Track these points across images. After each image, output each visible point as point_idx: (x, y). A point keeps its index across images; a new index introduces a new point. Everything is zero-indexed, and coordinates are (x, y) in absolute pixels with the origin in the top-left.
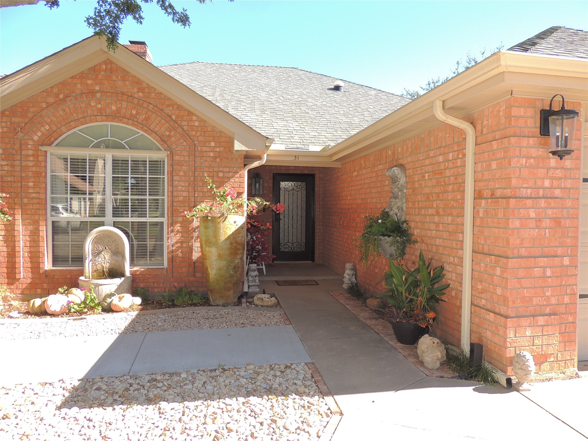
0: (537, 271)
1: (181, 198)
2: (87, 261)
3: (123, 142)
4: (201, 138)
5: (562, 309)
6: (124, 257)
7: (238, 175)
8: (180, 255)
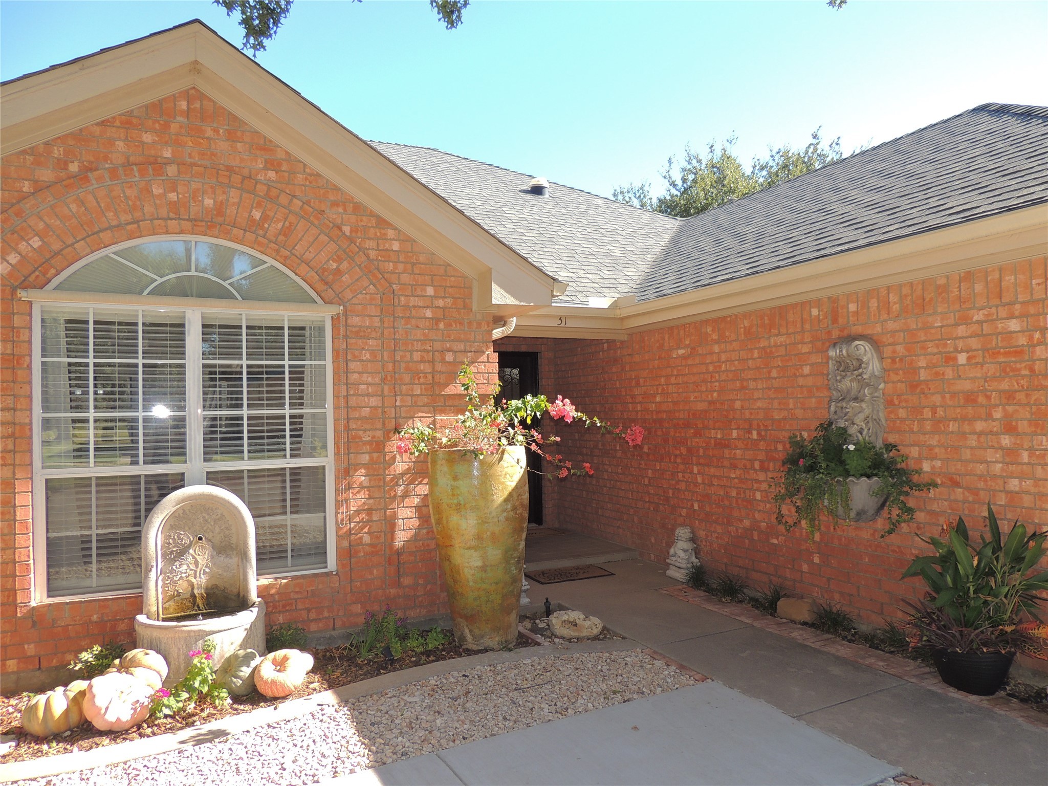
1: (366, 412)
2: (153, 575)
3: (226, 284)
4: (405, 278)
6: (244, 555)
8: (367, 539)
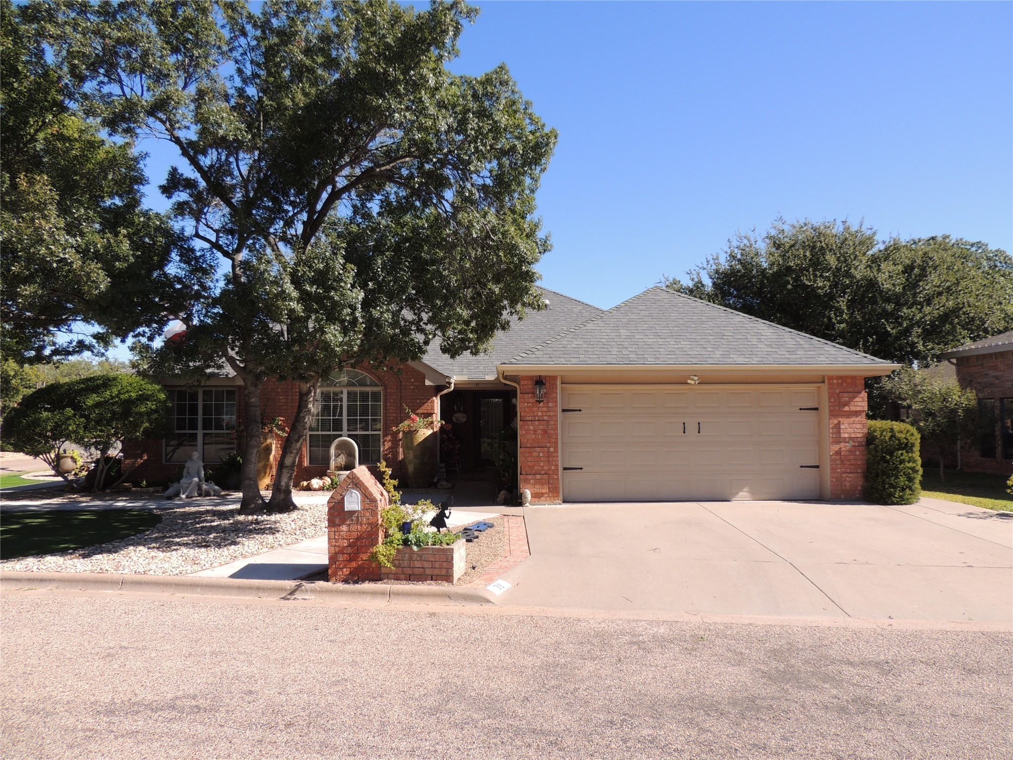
0: (535, 454)
1: (392, 418)
3: (354, 381)
4: (405, 377)
5: (551, 472)
6: (354, 457)
7: (430, 401)
8: (391, 456)
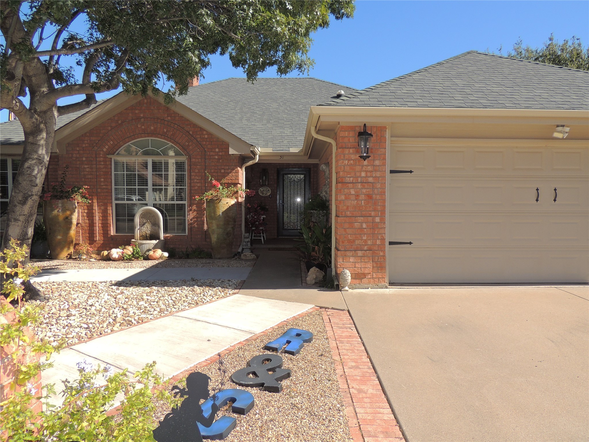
0: (356, 225)
1: (196, 188)
2: (136, 229)
3: (158, 151)
4: (209, 146)
5: (376, 248)
6: (159, 227)
7: (234, 171)
8: (196, 226)
